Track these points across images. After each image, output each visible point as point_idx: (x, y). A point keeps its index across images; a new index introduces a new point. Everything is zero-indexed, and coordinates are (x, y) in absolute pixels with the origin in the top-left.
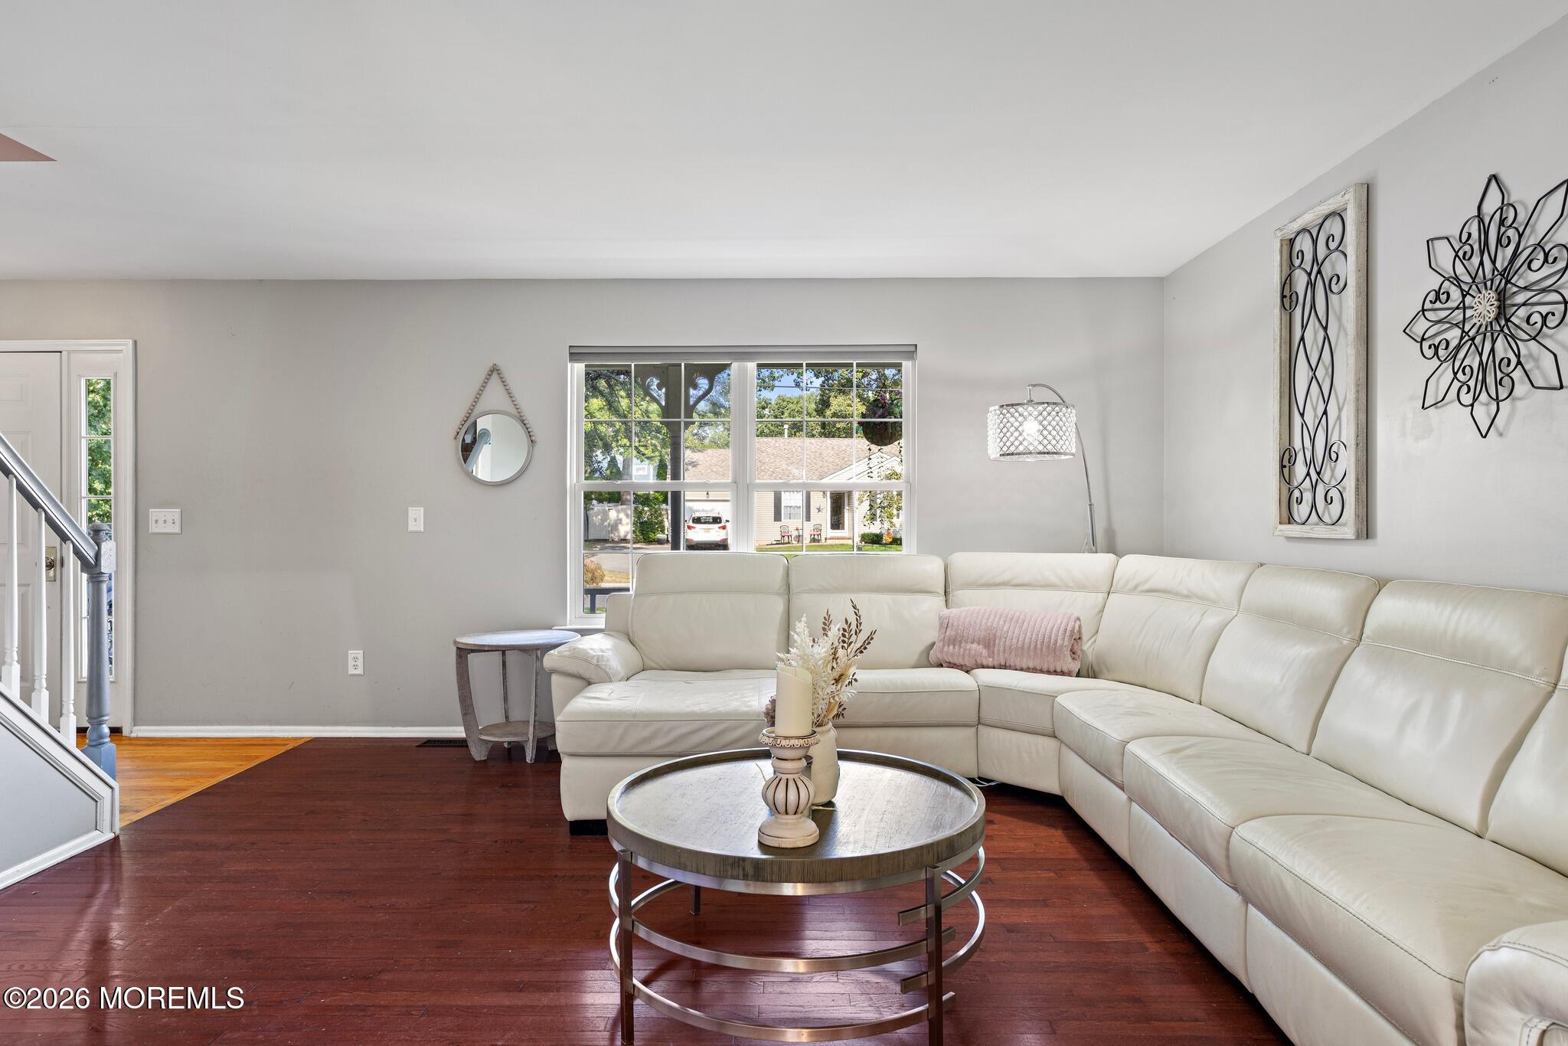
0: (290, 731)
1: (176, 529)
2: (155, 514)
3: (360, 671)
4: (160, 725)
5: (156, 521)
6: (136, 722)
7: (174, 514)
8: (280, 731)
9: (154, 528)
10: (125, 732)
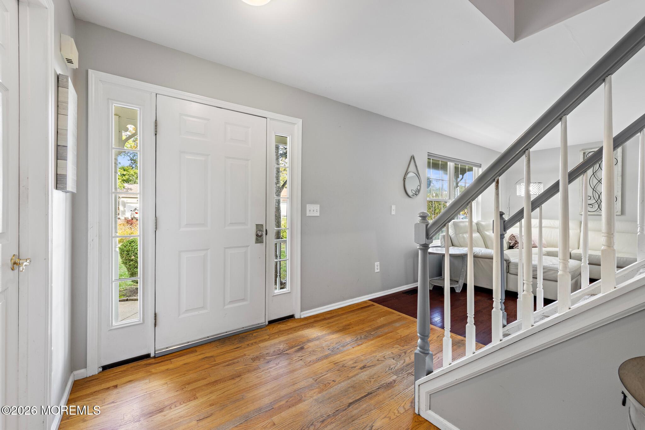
0: (358, 300)
1: (318, 214)
2: (309, 207)
3: (379, 271)
4: (311, 309)
5: (310, 211)
6: (302, 310)
7: (317, 207)
8: (356, 300)
9: (308, 214)
10: (297, 316)
